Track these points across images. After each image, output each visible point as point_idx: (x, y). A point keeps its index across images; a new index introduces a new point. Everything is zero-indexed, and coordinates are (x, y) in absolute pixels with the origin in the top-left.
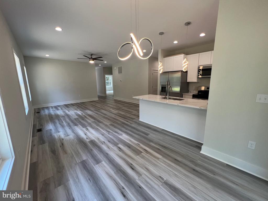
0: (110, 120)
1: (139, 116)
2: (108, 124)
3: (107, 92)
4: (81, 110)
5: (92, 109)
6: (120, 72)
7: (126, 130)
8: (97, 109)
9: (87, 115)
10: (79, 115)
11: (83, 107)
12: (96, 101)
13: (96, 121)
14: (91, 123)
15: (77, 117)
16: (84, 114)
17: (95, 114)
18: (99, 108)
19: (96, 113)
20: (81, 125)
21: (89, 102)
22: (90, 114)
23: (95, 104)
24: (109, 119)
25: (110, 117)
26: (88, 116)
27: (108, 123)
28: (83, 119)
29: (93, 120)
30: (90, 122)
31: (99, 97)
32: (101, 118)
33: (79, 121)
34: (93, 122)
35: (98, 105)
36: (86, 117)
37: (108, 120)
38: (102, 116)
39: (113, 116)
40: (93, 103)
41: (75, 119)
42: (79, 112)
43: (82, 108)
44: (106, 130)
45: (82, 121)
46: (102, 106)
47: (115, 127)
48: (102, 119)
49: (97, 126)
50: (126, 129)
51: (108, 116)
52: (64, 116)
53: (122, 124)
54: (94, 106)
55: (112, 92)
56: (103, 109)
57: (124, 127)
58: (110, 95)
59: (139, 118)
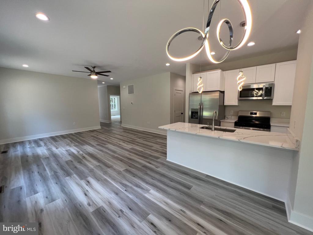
0: (124, 163)
1: (166, 154)
2: (122, 170)
3: (112, 117)
4: (77, 145)
5: (93, 143)
6: (131, 91)
7: (152, 180)
8: (102, 144)
9: (86, 154)
10: (74, 153)
11: (79, 140)
12: (99, 131)
13: (102, 165)
14: (93, 169)
15: (69, 158)
16: (81, 152)
17: (99, 151)
18: (104, 141)
19: (101, 150)
20: (77, 174)
21: (87, 131)
22: (91, 153)
23: (97, 135)
24: (121, 160)
25: (122, 156)
26: (88, 155)
27: (121, 167)
28: (80, 162)
29: (98, 164)
30: (92, 167)
31: (102, 124)
32: (108, 158)
33: (74, 165)
34: (97, 167)
35: (102, 137)
36: (84, 157)
37: (119, 161)
38: (109, 154)
39: (126, 154)
40: (93, 133)
41: (67, 162)
42: (74, 150)
43: (78, 142)
44: (121, 183)
45: (78, 166)
46: (107, 137)
47: (135, 175)
48: (109, 160)
49: (104, 174)
50: (153, 178)
51: (119, 155)
52: (48, 158)
53: (143, 168)
54: (96, 139)
55: (119, 117)
56: (109, 143)
57: (147, 174)
58: (116, 121)
59: (166, 157)
